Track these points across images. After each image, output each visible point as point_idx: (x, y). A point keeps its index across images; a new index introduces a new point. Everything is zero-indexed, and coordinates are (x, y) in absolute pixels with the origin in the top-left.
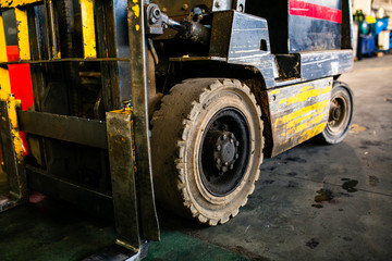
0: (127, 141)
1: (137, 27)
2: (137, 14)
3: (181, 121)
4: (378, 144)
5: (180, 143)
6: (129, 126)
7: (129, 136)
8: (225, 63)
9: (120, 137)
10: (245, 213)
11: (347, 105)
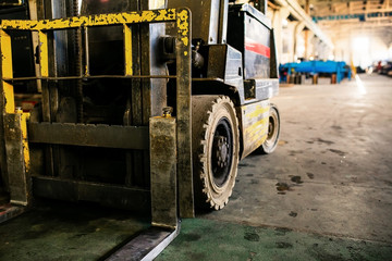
0: (171, 140)
1: (186, 53)
2: (186, 44)
3: (202, 126)
4: (301, 152)
5: (202, 142)
6: (174, 127)
7: (173, 135)
8: (223, 83)
9: (164, 137)
10: (233, 202)
11: (276, 122)
